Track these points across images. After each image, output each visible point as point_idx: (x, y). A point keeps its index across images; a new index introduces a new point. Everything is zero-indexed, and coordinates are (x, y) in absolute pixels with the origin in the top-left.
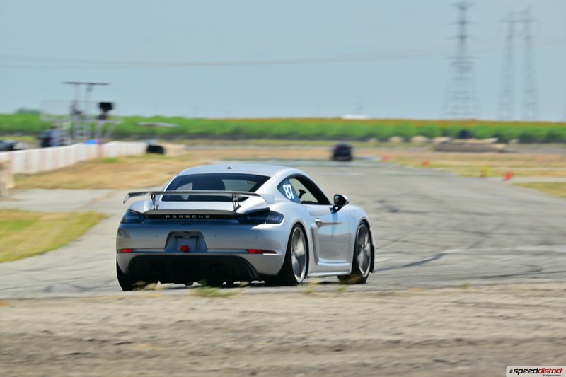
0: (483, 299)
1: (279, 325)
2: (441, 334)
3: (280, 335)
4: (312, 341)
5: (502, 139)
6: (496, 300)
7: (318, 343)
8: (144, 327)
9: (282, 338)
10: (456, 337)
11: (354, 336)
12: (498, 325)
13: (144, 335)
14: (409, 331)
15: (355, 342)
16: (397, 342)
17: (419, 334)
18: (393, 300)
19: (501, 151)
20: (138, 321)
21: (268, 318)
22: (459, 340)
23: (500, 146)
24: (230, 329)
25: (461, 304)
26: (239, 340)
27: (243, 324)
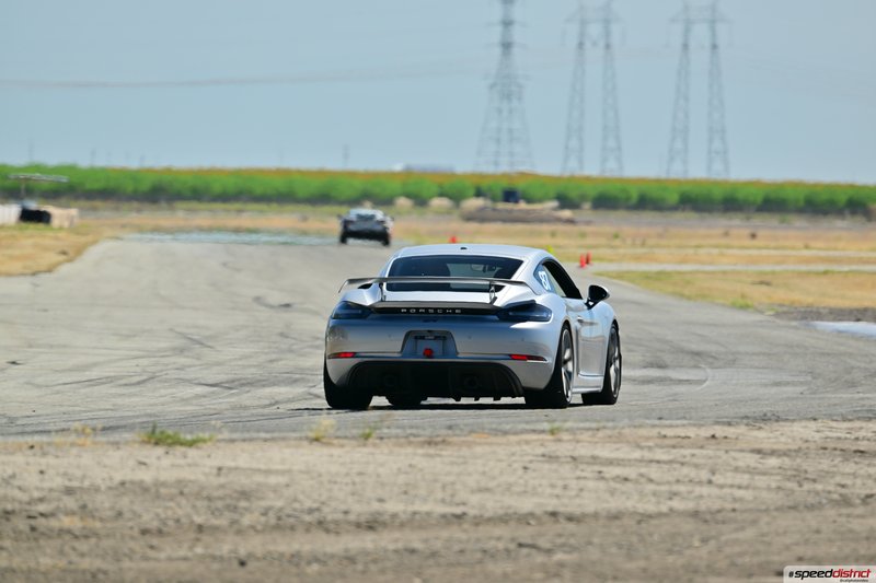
0: (583, 451)
1: (275, 489)
2: (526, 505)
3: (279, 504)
4: (329, 514)
5: (565, 202)
6: (604, 452)
7: (340, 516)
8: (69, 491)
9: (281, 509)
10: (550, 509)
11: (393, 506)
12: (612, 492)
13: (71, 503)
14: (475, 499)
15: (394, 516)
16: (460, 517)
17: (492, 505)
18: (447, 452)
19: (570, 221)
20: (58, 482)
21: (259, 478)
22: (554, 514)
23: (567, 213)
24: (202, 494)
25: (551, 458)
26: (214, 512)
27: (222, 486)
